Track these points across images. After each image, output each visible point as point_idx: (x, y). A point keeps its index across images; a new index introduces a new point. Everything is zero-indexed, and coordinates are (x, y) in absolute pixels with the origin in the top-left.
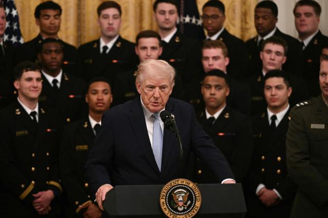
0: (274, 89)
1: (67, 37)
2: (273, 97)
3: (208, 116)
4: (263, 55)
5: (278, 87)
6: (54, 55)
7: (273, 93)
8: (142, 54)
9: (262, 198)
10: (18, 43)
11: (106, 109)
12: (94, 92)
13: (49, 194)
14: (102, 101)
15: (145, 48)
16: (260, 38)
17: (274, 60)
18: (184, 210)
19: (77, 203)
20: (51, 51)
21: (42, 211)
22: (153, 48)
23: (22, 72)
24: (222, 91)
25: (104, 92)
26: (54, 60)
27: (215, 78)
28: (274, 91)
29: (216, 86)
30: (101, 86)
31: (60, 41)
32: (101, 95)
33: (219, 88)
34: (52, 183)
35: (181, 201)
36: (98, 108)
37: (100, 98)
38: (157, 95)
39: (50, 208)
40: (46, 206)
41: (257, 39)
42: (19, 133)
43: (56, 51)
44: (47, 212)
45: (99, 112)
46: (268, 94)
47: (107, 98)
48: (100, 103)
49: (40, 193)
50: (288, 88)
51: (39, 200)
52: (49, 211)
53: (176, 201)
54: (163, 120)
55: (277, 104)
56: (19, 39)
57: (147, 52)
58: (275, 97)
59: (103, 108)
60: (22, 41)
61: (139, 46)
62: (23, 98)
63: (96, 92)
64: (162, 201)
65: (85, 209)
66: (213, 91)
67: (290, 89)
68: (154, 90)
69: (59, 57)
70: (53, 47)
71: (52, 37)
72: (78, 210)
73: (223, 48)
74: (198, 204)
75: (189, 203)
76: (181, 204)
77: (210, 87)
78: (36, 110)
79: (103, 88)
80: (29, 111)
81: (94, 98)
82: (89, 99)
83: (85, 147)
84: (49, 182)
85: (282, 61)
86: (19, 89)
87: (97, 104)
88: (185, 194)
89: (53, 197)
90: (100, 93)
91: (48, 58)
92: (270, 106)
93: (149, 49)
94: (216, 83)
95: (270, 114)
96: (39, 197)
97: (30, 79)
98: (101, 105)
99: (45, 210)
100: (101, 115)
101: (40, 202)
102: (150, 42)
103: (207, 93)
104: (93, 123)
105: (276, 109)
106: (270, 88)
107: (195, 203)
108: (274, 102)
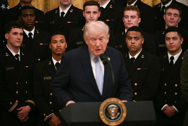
0: (171, 39)
1: (38, 5)
2: (171, 45)
3: (131, 57)
4: (166, 17)
5: (174, 38)
6: (29, 18)
7: (171, 42)
8: (88, 16)
9: (165, 112)
10: (6, 9)
11: (63, 53)
12: (55, 42)
13: (27, 108)
14: (60, 48)
15: (89, 12)
16: (162, 6)
17: (173, 19)
18: (115, 119)
19: (45, 115)
20: (27, 15)
21: (23, 119)
22: (94, 12)
23: (11, 28)
24: (139, 41)
25: (61, 41)
26: (30, 21)
27: (134, 32)
28: (172, 41)
29: (135, 38)
30: (59, 38)
31: (33, 8)
32: (59, 44)
33: (137, 39)
34: (29, 101)
35: (113, 113)
36: (58, 52)
37: (59, 46)
38: (98, 44)
39: (28, 118)
40: (25, 116)
41: (161, 6)
42: (8, 69)
43: (30, 15)
44: (26, 120)
45: (59, 55)
46: (168, 43)
47: (63, 45)
48: (59, 49)
49: (21, 108)
50: (180, 39)
51: (21, 112)
52: (27, 120)
53: (110, 113)
54: (102, 60)
55: (174, 49)
56: (6, 6)
57: (91, 15)
58: (172, 45)
59: (60, 52)
60: (8, 8)
61: (85, 11)
62: (10, 46)
63: (56, 42)
64: (101, 113)
65: (50, 119)
66: (133, 41)
67: (182, 39)
68: (96, 41)
69: (33, 19)
70: (29, 12)
71: (27, 5)
72: (45, 120)
73: (138, 11)
74: (124, 115)
75: (118, 114)
76: (113, 115)
77: (131, 38)
78: (19, 53)
79: (61, 39)
80: (14, 54)
81: (55, 46)
82: (51, 46)
83: (50, 78)
84: (27, 100)
85: (178, 20)
86: (8, 39)
87: (56, 50)
88: (116, 108)
89: (30, 110)
90: (59, 42)
91: (25, 19)
92: (169, 50)
93: (92, 13)
94: (135, 36)
95: (170, 56)
96: (21, 110)
97: (16, 33)
98: (60, 50)
99: (24, 119)
100: (61, 57)
101: (22, 114)
102: (92, 8)
103: (129, 43)
104: (55, 62)
105: (173, 52)
106: (169, 39)
107: (122, 114)
108: (172, 48)
